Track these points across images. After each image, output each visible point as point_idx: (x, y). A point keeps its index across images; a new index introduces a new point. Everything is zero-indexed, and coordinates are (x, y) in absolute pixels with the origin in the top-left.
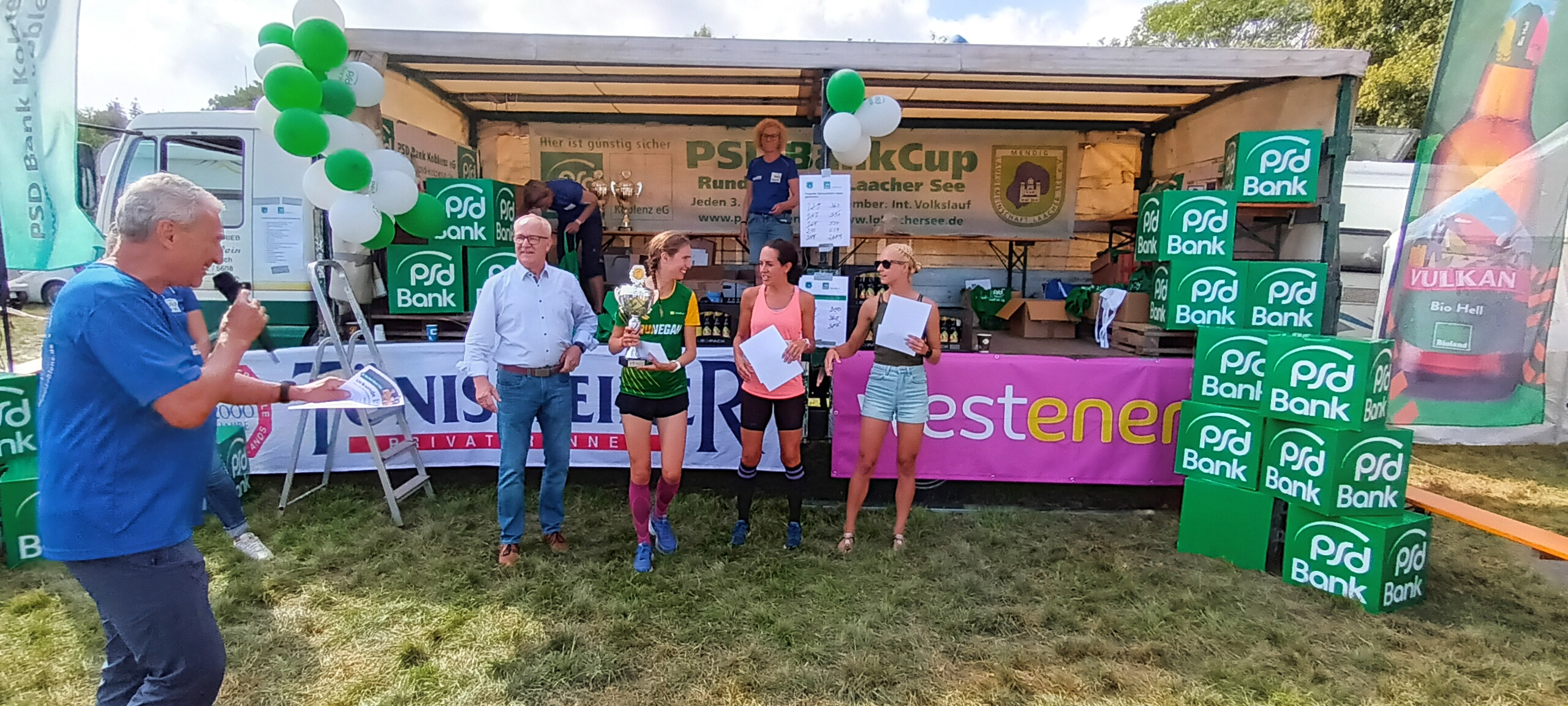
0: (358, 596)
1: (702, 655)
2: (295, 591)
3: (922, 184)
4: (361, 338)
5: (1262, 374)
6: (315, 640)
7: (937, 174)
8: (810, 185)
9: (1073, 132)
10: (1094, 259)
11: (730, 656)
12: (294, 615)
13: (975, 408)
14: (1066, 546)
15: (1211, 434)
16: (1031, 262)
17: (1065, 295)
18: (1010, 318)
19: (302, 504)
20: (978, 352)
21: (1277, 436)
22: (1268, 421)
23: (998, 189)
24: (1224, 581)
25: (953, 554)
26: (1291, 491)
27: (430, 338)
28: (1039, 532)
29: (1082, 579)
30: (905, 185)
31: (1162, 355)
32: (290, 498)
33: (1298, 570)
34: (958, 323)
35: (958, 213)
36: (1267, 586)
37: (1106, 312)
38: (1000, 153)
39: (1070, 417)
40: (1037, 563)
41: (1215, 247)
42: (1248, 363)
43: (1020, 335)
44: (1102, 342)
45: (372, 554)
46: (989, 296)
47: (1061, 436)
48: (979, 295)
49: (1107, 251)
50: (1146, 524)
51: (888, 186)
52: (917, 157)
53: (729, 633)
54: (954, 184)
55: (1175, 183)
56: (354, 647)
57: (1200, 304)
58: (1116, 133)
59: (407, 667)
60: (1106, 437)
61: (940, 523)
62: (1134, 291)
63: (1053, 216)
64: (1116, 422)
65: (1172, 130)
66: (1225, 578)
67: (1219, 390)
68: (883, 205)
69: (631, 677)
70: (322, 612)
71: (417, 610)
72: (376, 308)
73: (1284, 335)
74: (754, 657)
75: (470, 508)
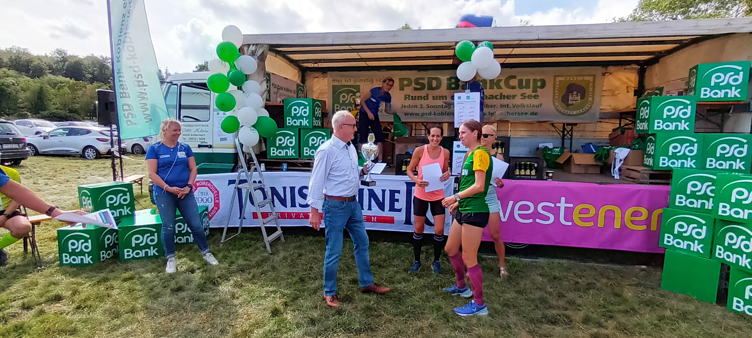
0: (253, 284)
1: (406, 323)
2: (228, 280)
3: (516, 96)
4: (256, 169)
5: (713, 195)
6: (236, 302)
7: (524, 91)
8: (459, 98)
9: (598, 67)
10: (611, 133)
11: (419, 324)
12: (227, 290)
13: (544, 208)
14: (595, 281)
15: (681, 227)
16: (574, 134)
17: (595, 151)
18: (564, 162)
19: (230, 242)
20: (546, 180)
21: (722, 229)
22: (717, 220)
23: (557, 97)
24: (691, 307)
25: (533, 283)
26: (732, 259)
27: (284, 170)
28: (580, 273)
29: (605, 299)
30: (507, 96)
31: (651, 183)
32: (225, 239)
33: (736, 304)
34: (536, 165)
35: (535, 110)
36: (718, 311)
37: (618, 160)
38: (558, 79)
39: (597, 215)
40: (579, 290)
41: (683, 126)
42: (704, 188)
43: (570, 172)
44: (616, 176)
45: (258, 265)
46: (552, 151)
47: (591, 224)
48: (546, 151)
49: (618, 128)
50: (642, 273)
51: (498, 97)
52: (514, 82)
53: (419, 313)
54: (533, 95)
55: (658, 92)
56: (251, 306)
57: (674, 156)
58: (624, 67)
59: (274, 317)
60: (617, 225)
61: (526, 266)
62: (634, 149)
63: (587, 111)
64: (623, 218)
65: (657, 64)
66: (691, 305)
67: (686, 202)
68: (496, 107)
69: (372, 330)
70: (238, 289)
71: (278, 292)
72: (262, 156)
73: (727, 174)
74: (431, 326)
75: (300, 247)
